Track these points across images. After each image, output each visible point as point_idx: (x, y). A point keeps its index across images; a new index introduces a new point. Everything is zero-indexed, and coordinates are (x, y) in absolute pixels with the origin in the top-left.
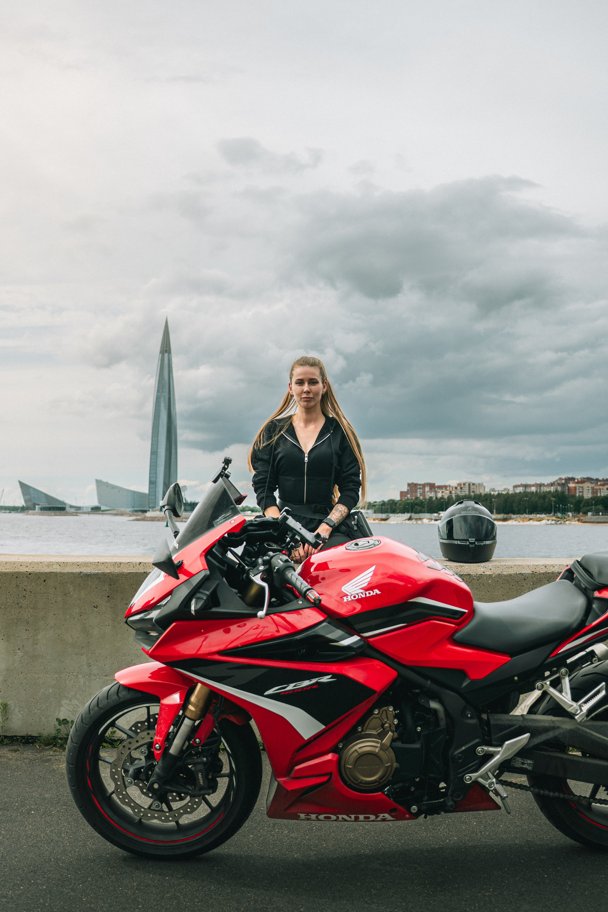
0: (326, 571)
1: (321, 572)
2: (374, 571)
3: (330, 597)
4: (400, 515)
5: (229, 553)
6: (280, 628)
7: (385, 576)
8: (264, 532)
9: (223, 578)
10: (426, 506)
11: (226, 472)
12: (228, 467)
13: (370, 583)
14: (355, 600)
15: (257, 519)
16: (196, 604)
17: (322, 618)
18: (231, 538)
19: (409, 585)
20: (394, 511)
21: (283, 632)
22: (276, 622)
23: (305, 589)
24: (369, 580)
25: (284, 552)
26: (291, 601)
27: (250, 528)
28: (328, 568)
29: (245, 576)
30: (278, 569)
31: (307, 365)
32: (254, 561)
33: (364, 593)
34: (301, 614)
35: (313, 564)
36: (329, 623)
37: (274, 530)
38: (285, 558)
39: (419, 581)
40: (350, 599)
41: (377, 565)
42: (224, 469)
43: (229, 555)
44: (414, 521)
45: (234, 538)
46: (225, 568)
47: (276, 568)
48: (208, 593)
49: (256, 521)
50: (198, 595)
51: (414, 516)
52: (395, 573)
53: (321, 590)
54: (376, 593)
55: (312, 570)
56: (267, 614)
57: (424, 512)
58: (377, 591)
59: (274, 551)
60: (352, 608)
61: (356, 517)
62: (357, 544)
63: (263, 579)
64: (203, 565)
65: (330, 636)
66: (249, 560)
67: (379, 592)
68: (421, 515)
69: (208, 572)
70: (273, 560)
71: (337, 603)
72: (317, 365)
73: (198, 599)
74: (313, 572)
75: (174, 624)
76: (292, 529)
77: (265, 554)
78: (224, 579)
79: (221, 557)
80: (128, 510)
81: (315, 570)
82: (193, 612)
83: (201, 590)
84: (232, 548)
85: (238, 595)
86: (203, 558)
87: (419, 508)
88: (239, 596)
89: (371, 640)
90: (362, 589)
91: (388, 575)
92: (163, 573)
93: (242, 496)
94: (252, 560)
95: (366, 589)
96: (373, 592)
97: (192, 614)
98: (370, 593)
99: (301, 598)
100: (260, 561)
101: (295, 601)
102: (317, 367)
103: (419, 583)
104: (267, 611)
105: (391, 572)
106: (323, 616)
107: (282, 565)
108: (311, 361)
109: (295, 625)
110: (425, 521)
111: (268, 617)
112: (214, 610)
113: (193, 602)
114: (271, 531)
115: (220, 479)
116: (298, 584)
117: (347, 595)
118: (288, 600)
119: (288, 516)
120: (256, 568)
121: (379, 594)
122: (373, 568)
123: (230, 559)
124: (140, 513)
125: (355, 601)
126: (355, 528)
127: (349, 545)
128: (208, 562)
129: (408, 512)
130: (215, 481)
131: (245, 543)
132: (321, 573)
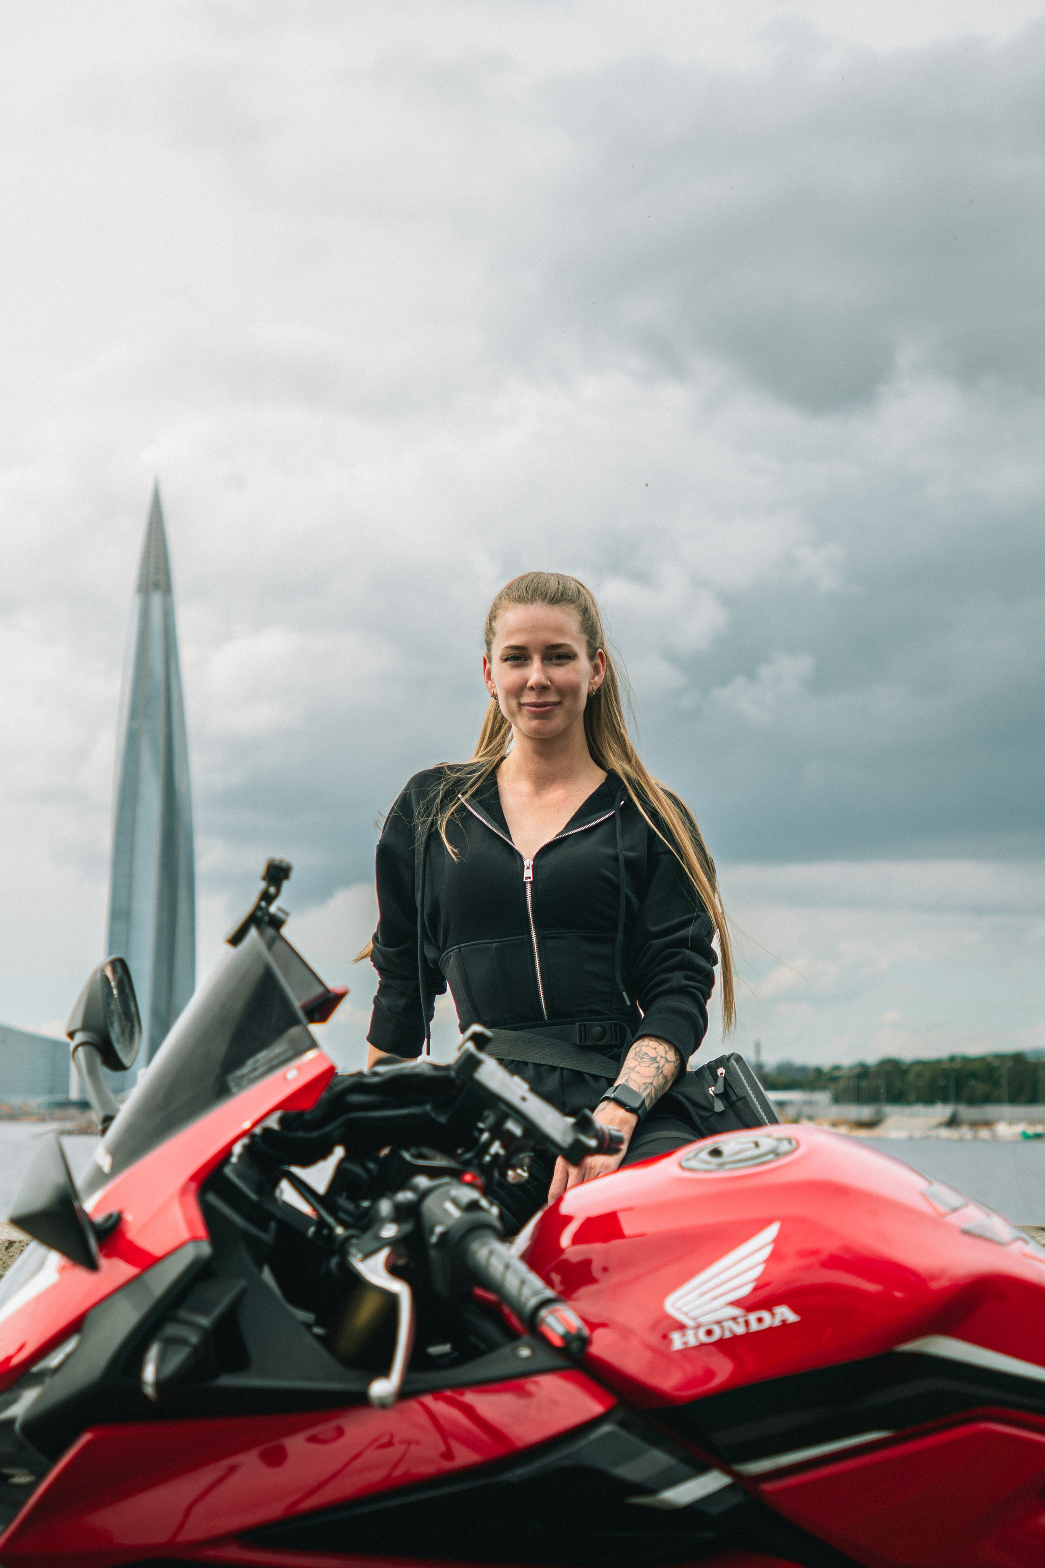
0: (615, 1243)
1: (597, 1246)
2: (776, 1241)
3: (625, 1332)
4: (919, 1109)
5: (285, 1185)
6: (454, 1444)
7: (811, 1260)
8: (404, 1112)
9: (260, 1269)
10: (1004, 1081)
11: (273, 909)
12: (278, 892)
13: (763, 1281)
14: (715, 1344)
15: (381, 1069)
16: (161, 1361)
17: (596, 1408)
18: (292, 1134)
19: (898, 1294)
20: (898, 1097)
21: (465, 1456)
22: (442, 1422)
23: (532, 1302)
24: (758, 1271)
25: (468, 1177)
26: (492, 1347)
27: (355, 1098)
28: (620, 1235)
29: (334, 1261)
30: (444, 1236)
31: (539, 602)
32: (367, 1210)
33: (741, 1320)
34: (528, 1394)
35: (568, 1219)
36: (622, 1424)
37: (438, 1107)
38: (468, 1194)
39: (934, 1277)
40: (692, 1342)
41: (786, 1221)
42: (267, 897)
43: (287, 1193)
44: (965, 1132)
45: (301, 1134)
46: (267, 1238)
47: (439, 1229)
48: (205, 1321)
49: (375, 1074)
50: (171, 1330)
51: (966, 1112)
52: (847, 1248)
53: (596, 1309)
54: (784, 1321)
55: (565, 1240)
56: (404, 1394)
57: (998, 1101)
58: (785, 1314)
59: (433, 1173)
60: (699, 1372)
61: (721, 1071)
62: (716, 1153)
63: (394, 1270)
64: (189, 1223)
65: (628, 1472)
66: (350, 1206)
67: (792, 1317)
68: (991, 1111)
69: (205, 1249)
70: (430, 1204)
71: (647, 1355)
72: (571, 601)
73: (170, 1343)
74: (568, 1247)
75: (86, 1437)
76: (491, 1100)
77: (404, 1184)
78: (267, 1275)
79: (254, 1197)
80: (37, 1101)
81: (577, 1239)
82: (149, 1390)
83: (182, 1313)
84: (296, 1170)
85: (318, 1330)
86: (192, 1201)
87: (980, 1088)
88: (318, 1337)
89: (769, 1486)
90: (736, 1303)
91: (823, 1257)
92: (54, 1259)
93: (327, 991)
94: (358, 1207)
95: (749, 1305)
96: (773, 1315)
97: (145, 1397)
98: (760, 1320)
99: (526, 1338)
100: (385, 1207)
101: (506, 1350)
102: (572, 606)
103: (935, 1285)
104: (405, 1380)
105: (830, 1246)
106: (600, 1401)
107: (459, 1219)
108: (553, 585)
109: (505, 1430)
110: (1003, 1129)
111: (413, 1405)
112: (227, 1381)
113: (153, 1352)
114: (428, 1107)
115: (253, 933)
116: (511, 1283)
117: (681, 1327)
118: (482, 1345)
119: (482, 1056)
120: (368, 1236)
121: (794, 1324)
122: (772, 1231)
123: (286, 1205)
124: (73, 1112)
125: (713, 1348)
126: (719, 1106)
127: (691, 1155)
128: (209, 1214)
129: (945, 1100)
130: (236, 939)
131: (339, 1152)
132: (594, 1250)
